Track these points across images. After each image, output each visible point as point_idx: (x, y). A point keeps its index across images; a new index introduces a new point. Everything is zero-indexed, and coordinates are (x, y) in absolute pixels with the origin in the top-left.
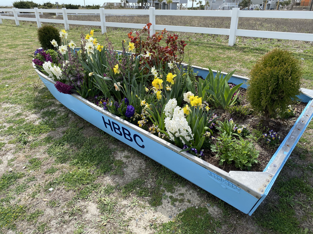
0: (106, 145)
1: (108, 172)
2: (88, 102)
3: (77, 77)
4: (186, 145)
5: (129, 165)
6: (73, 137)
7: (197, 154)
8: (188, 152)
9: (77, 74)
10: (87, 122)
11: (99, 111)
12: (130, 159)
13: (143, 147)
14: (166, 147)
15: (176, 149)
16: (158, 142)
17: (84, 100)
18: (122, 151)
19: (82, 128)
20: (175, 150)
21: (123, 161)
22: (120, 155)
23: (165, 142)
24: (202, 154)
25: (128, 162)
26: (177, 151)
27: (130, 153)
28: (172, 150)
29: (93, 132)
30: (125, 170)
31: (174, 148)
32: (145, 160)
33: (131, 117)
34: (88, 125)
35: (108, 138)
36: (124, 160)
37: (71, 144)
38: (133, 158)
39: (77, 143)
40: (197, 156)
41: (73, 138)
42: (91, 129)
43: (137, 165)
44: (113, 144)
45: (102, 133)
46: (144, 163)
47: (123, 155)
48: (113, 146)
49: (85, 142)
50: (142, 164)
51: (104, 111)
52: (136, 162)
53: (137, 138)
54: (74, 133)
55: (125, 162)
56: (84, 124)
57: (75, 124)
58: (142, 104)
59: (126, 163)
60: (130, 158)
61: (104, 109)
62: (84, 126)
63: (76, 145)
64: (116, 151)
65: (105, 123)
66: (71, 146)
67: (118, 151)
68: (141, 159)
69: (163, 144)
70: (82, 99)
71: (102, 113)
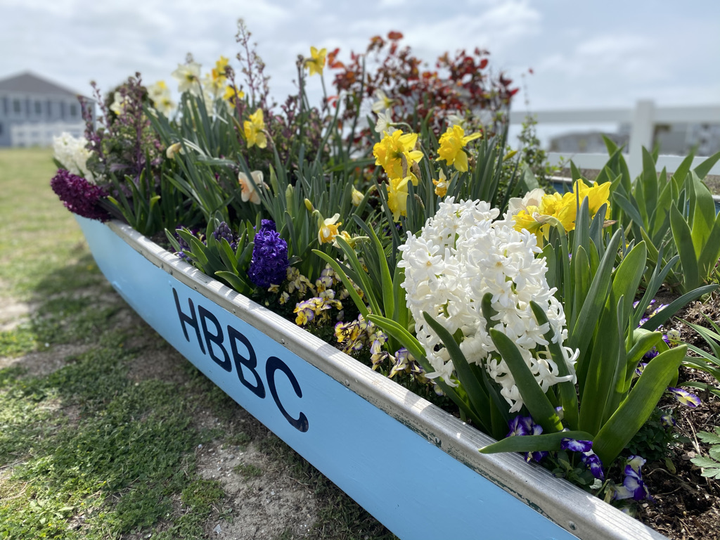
0: (186, 415)
1: (143, 528)
2: (141, 239)
3: (135, 165)
4: (524, 413)
5: (245, 511)
6: (88, 374)
7: (597, 483)
8: (544, 461)
11: (163, 265)
12: (257, 482)
13: (301, 423)
14: (402, 422)
15: (458, 436)
16: (366, 393)
17: (131, 235)
18: (237, 443)
19: (135, 352)
20: (454, 442)
21: (226, 488)
22: (226, 459)
23: (399, 393)
24: (634, 485)
25: (247, 496)
26: (466, 450)
27: (265, 458)
28: (439, 444)
29: (163, 368)
30: (218, 529)
31: (446, 431)
32: (321, 495)
33: (273, 288)
35: (205, 391)
36: (233, 483)
38: (271, 480)
40: (602, 497)
42: (164, 358)
43: (277, 515)
44: (215, 416)
46: (312, 506)
47: (236, 462)
48: (212, 421)
50: (304, 510)
51: (176, 263)
52: (279, 498)
53: (279, 374)
54: (103, 363)
55: (233, 490)
57: (120, 338)
58: (322, 233)
59: (235, 496)
60: (258, 476)
62: (144, 347)
64: (215, 442)
65: (183, 317)
66: (64, 407)
67: (222, 443)
68: (302, 488)
69: (386, 405)
70: (129, 233)
71: (172, 274)
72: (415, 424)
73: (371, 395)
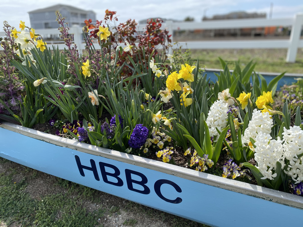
0: (80, 207)
2: (39, 133)
3: (8, 91)
6: (9, 204)
9: (8, 87)
10: (31, 170)
11: (67, 146)
13: (178, 200)
14: (251, 195)
17: (30, 131)
18: (114, 212)
19: (23, 183)
22: (116, 221)
26: (287, 201)
27: (132, 214)
28: (270, 200)
29: (46, 187)
33: (142, 147)
34: (33, 175)
35: (79, 192)
37: (8, 222)
39: (21, 216)
41: (10, 206)
42: (42, 182)
44: (93, 203)
45: (64, 185)
47: (121, 221)
49: (38, 209)
51: (79, 145)
54: (10, 195)
56: (24, 175)
57: (8, 179)
58: (155, 119)
61: (80, 141)
62: (26, 179)
63: (19, 220)
64: (104, 215)
65: (81, 168)
67: (107, 214)
70: (25, 130)
71: (77, 150)
72: (258, 195)
73: (233, 189)
